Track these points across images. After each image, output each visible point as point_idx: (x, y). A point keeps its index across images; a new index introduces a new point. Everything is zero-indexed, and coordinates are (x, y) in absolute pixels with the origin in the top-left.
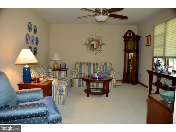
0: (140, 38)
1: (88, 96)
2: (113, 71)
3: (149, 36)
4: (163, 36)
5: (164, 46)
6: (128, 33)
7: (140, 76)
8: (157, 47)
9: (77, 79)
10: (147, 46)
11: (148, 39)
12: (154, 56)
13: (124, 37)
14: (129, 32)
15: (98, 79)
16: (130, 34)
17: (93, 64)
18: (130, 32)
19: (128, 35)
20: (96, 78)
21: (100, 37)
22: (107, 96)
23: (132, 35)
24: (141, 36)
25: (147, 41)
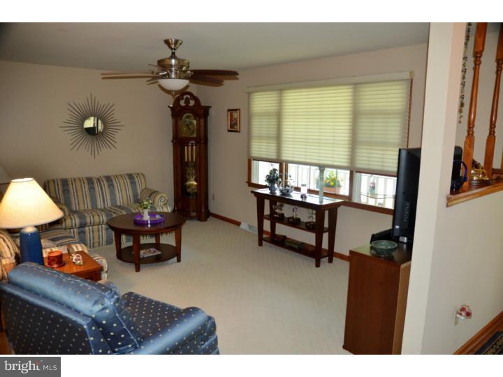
0: (210, 111)
1: (138, 270)
2: (159, 196)
3: (236, 110)
4: (275, 117)
5: (278, 138)
6: (183, 99)
7: (214, 199)
8: (260, 137)
9: (75, 230)
10: (229, 131)
11: (231, 116)
12: (253, 157)
13: (172, 109)
14: (185, 97)
15: (149, 226)
16: (187, 101)
17: (99, 180)
18: (189, 97)
19: (182, 103)
20: (144, 224)
21: (109, 104)
22: (179, 260)
23: (192, 103)
24: (210, 107)
25: (231, 120)
